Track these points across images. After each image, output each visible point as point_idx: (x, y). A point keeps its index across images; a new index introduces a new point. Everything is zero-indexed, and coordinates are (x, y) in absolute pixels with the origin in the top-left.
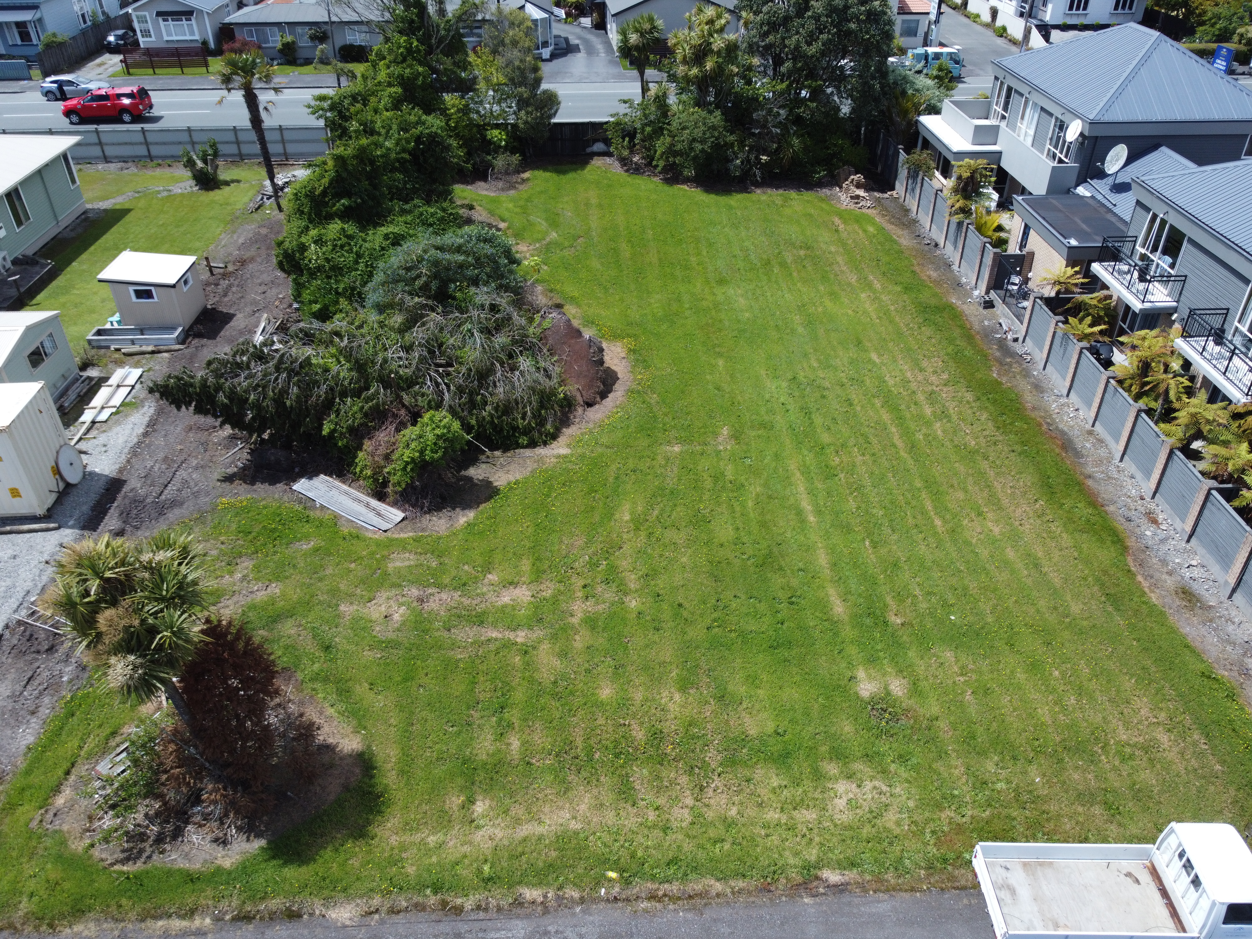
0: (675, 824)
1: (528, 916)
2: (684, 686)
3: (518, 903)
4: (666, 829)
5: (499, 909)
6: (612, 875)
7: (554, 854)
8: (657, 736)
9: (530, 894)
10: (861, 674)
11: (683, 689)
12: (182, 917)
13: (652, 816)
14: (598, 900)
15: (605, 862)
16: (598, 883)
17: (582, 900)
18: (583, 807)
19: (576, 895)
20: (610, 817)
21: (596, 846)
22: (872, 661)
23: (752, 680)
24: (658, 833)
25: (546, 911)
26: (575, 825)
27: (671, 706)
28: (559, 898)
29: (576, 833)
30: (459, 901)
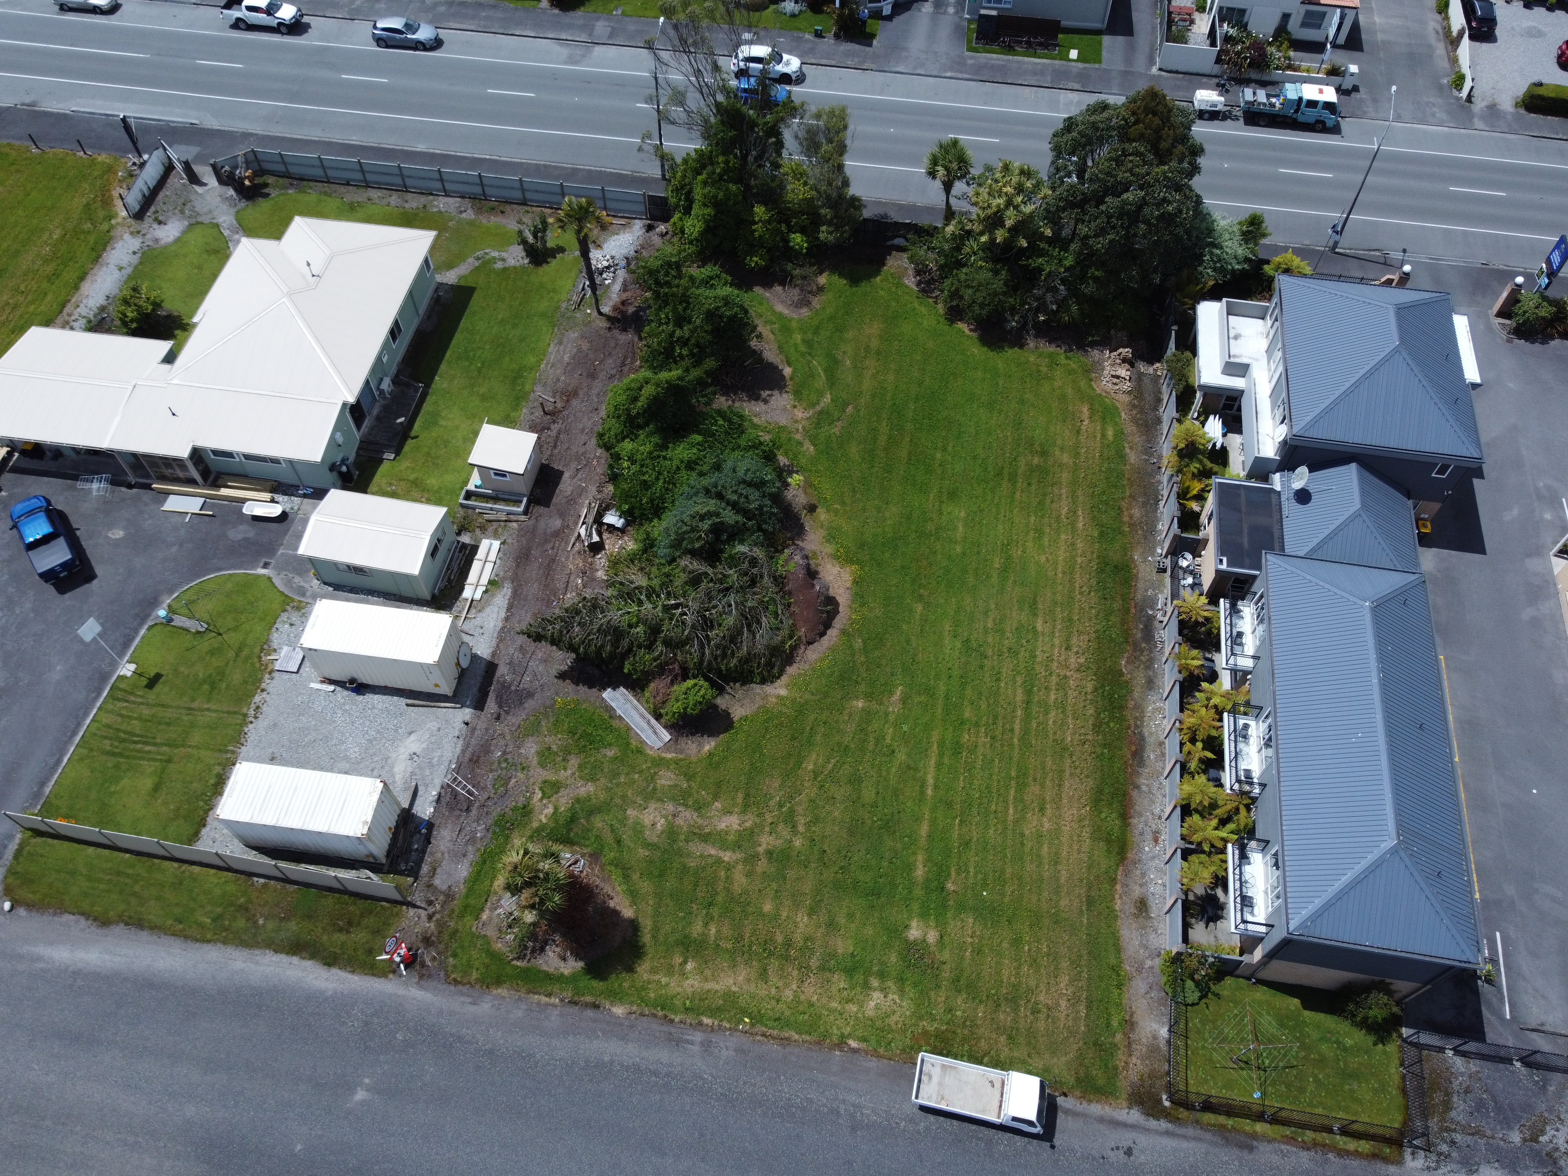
0: (783, 999)
1: (704, 1031)
2: (812, 912)
3: (700, 1024)
4: (778, 1001)
5: (691, 1024)
6: (747, 1020)
7: (721, 1002)
8: (788, 943)
9: (706, 1021)
10: (914, 924)
11: (810, 915)
12: (546, 996)
13: (773, 991)
14: (737, 1030)
15: (744, 1012)
16: (739, 1023)
17: (730, 1029)
18: (741, 978)
19: (728, 1026)
20: (752, 988)
21: (742, 1002)
22: (924, 915)
23: (851, 916)
24: (773, 1002)
25: (712, 1030)
26: (734, 989)
27: (801, 924)
28: (720, 1026)
29: (734, 993)
30: (673, 1017)
